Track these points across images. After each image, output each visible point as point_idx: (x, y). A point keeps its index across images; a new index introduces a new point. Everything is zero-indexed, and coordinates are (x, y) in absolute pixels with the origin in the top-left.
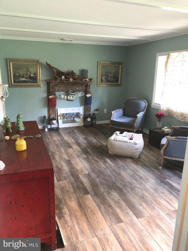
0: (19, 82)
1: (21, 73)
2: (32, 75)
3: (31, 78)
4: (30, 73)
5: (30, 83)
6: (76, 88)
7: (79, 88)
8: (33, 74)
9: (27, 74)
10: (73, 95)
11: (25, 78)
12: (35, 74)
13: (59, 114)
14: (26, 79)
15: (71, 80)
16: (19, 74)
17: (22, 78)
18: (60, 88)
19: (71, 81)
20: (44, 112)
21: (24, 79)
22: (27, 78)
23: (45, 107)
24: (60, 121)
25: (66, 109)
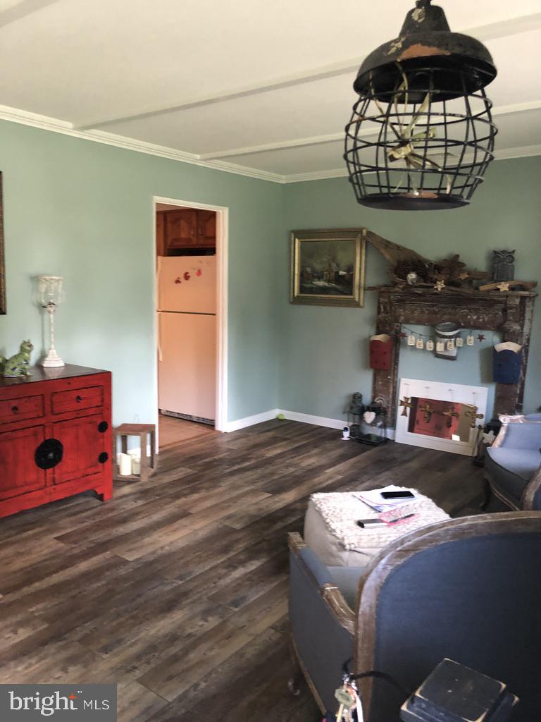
0: (311, 291)
1: (318, 267)
2: (341, 273)
3: (338, 279)
4: (338, 265)
5: (336, 294)
6: (468, 315)
7: (478, 318)
8: (344, 269)
9: (330, 271)
10: (446, 340)
11: (325, 281)
12: (350, 269)
13: (401, 398)
14: (326, 284)
15: (440, 286)
16: (314, 270)
17: (319, 278)
18: (413, 312)
19: (437, 289)
20: (364, 384)
21: (321, 283)
22: (329, 281)
23: (366, 367)
24: (403, 421)
25: (428, 383)
